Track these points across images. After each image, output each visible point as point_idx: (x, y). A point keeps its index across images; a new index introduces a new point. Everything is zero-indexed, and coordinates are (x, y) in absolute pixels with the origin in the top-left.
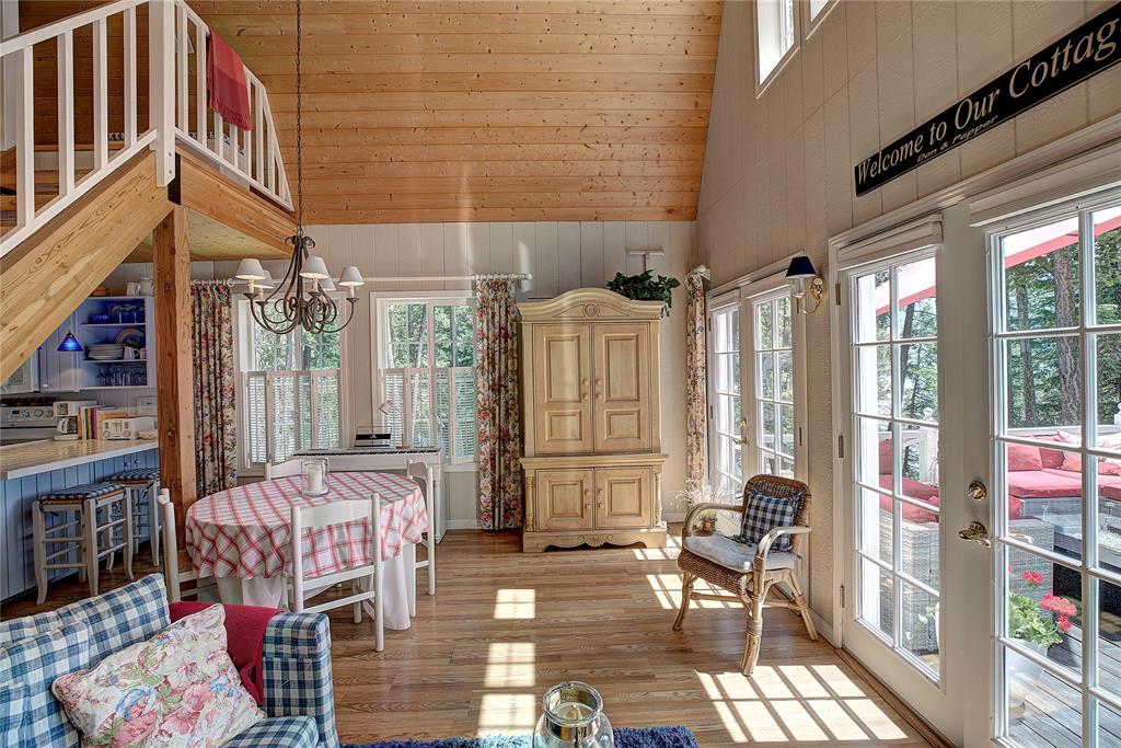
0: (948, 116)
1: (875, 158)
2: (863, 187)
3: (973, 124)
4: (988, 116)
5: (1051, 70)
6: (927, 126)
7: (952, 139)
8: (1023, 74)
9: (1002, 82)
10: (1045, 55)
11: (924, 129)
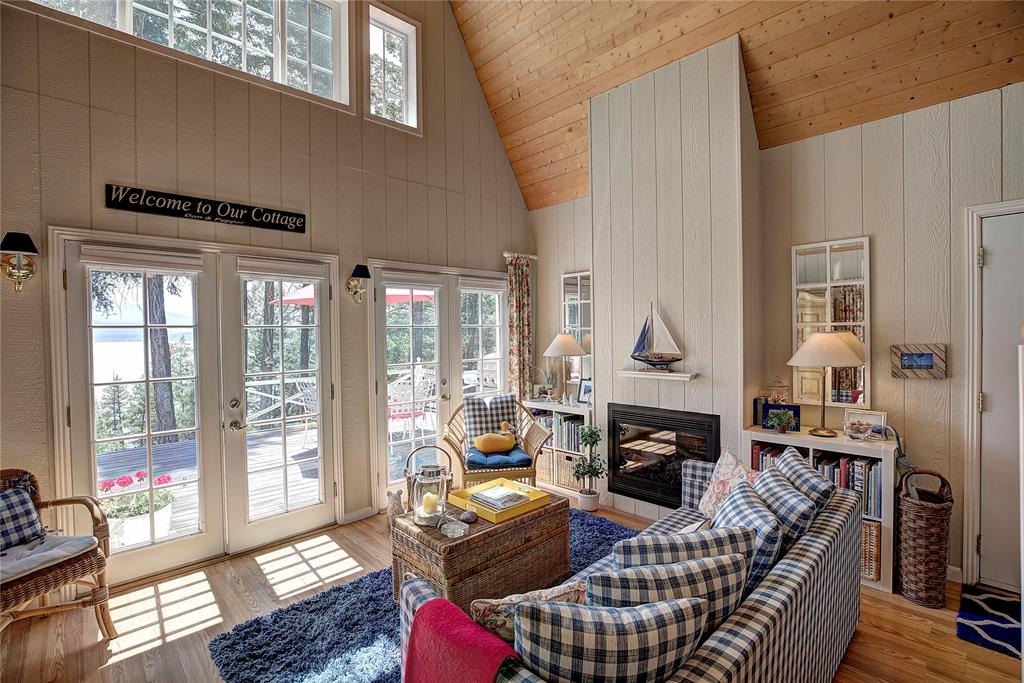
0: (215, 204)
1: (140, 192)
2: (111, 203)
3: (228, 217)
4: (237, 220)
5: (271, 219)
6: (199, 200)
7: (214, 216)
8: (259, 214)
9: (250, 209)
10: (271, 212)
11: (195, 201)
